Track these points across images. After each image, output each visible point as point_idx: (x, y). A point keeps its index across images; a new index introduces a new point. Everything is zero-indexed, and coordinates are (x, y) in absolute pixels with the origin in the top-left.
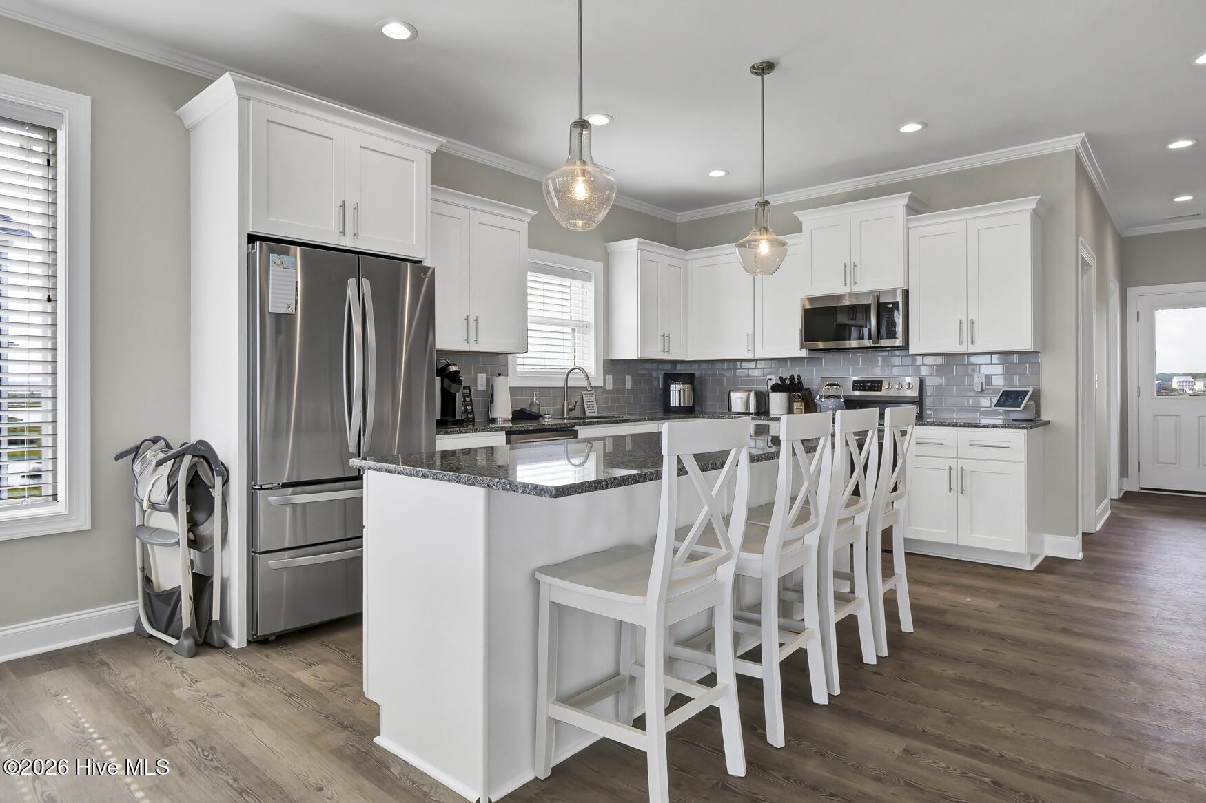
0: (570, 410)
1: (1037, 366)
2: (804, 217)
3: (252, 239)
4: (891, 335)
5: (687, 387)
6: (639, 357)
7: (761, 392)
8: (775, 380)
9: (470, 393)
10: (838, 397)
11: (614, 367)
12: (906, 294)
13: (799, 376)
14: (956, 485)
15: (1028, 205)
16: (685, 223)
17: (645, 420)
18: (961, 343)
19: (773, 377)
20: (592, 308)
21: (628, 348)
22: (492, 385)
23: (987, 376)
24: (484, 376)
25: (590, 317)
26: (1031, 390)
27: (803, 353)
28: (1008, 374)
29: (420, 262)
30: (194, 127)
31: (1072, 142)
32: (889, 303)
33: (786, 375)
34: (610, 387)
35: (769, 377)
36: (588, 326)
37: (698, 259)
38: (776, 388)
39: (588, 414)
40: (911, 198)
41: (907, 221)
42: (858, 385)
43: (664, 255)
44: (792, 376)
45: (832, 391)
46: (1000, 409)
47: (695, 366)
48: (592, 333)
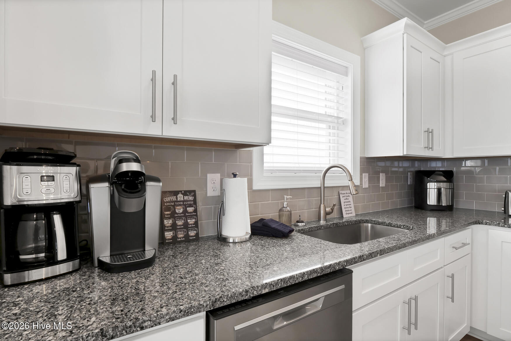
0: (327, 214)
5: (445, 185)
6: (405, 153)
9: (195, 201)
11: (370, 164)
20: (349, 104)
25: (347, 114)
34: (366, 185)
36: (344, 122)
39: (345, 215)
48: (349, 129)
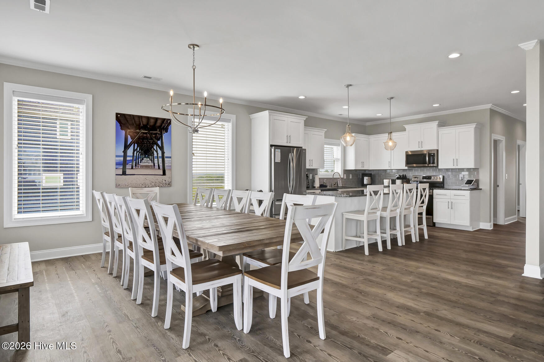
0: (334, 185)
1: (478, 172)
2: (407, 127)
3: (271, 146)
4: (433, 163)
5: (369, 178)
6: (354, 169)
7: (394, 180)
8: (398, 176)
10: (417, 181)
11: (347, 172)
12: (438, 150)
13: (405, 175)
14: (450, 206)
15: (474, 125)
16: (368, 126)
17: (357, 188)
18: (454, 165)
19: (397, 175)
20: (340, 154)
21: (351, 166)
22: (314, 178)
23: (463, 175)
24: (311, 175)
25: (339, 157)
26: (475, 180)
27: (406, 168)
28: (470, 175)
29: (302, 147)
30: (252, 119)
31: (489, 106)
32: (432, 153)
33: (401, 175)
34: (345, 178)
35: (396, 175)
36: (339, 159)
37: (373, 138)
38: (398, 178)
39: (339, 186)
40: (439, 122)
41: (438, 129)
42: (424, 178)
43: (362, 138)
44: (403, 175)
45: (416, 179)
46: (467, 185)
47: (372, 171)
48: (340, 161)
